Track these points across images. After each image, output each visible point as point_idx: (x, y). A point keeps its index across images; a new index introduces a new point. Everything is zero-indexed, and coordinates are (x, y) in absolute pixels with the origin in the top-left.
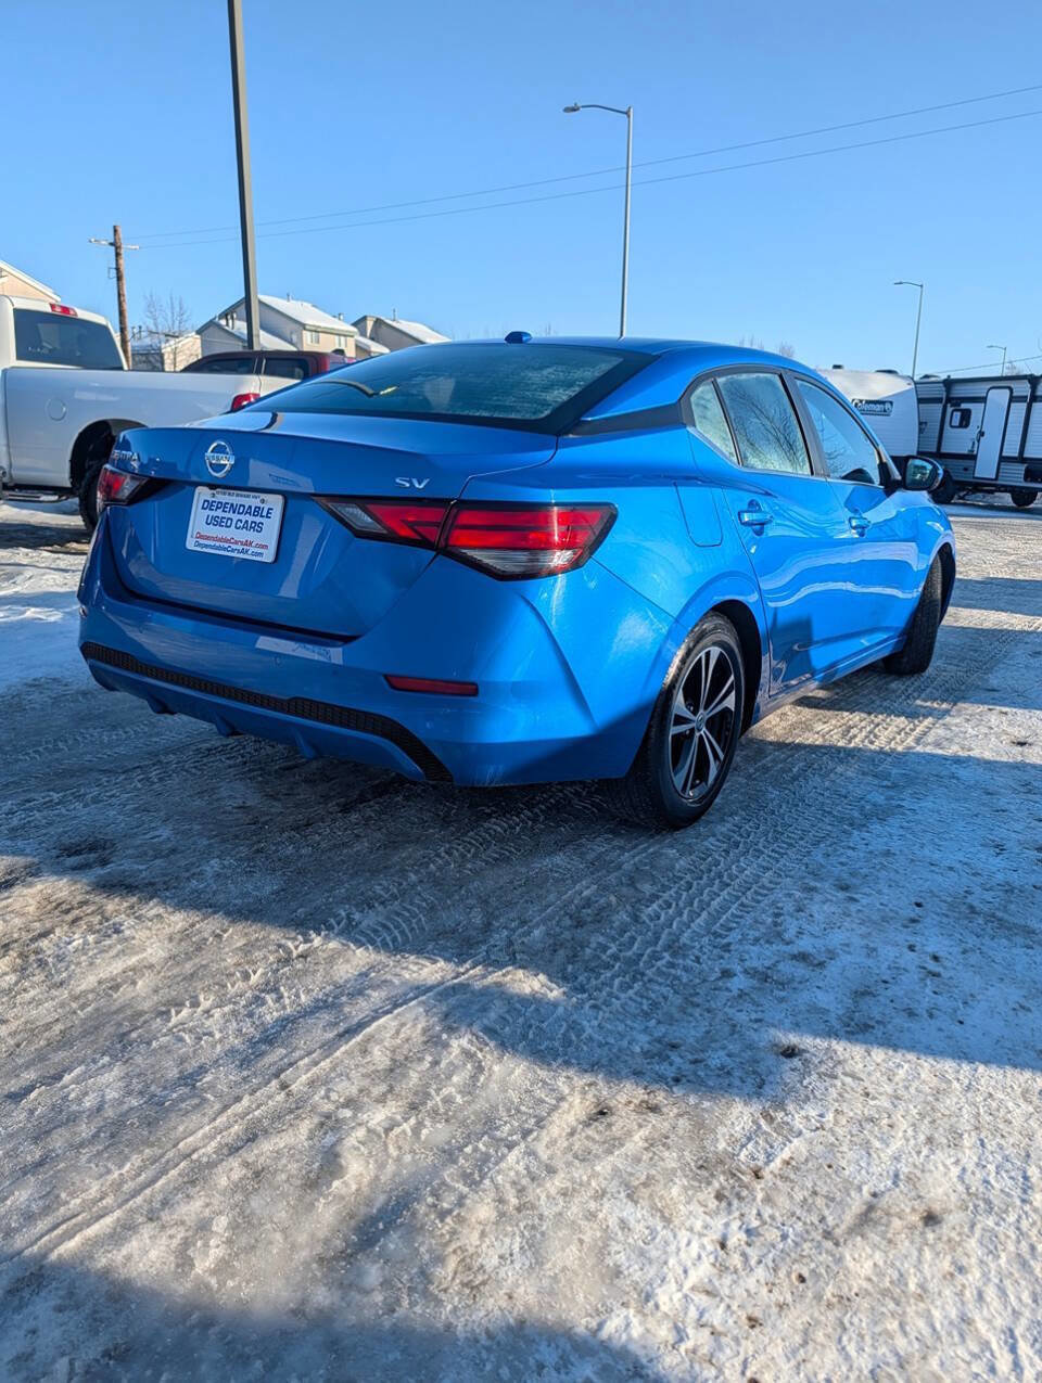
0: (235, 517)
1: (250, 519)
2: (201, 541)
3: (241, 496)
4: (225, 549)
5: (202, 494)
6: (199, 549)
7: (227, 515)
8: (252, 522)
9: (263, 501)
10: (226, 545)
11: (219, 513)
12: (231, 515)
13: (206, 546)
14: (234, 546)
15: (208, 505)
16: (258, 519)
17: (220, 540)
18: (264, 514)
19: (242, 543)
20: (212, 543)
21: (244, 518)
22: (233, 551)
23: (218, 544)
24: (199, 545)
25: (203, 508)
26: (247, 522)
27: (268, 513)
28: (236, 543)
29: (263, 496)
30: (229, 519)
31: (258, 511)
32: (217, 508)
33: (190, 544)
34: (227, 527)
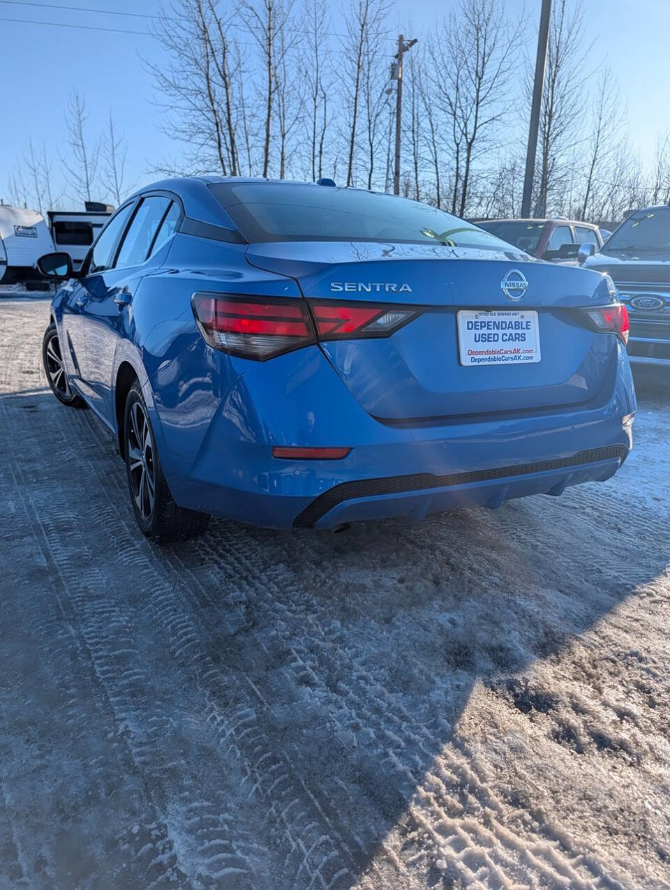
0: (500, 332)
1: (514, 332)
2: (476, 357)
3: (503, 314)
4: (499, 359)
5: (464, 317)
6: (475, 364)
7: (492, 332)
8: (516, 334)
9: (522, 317)
10: (500, 356)
11: (485, 331)
12: (496, 331)
13: (482, 360)
14: (506, 355)
15: (472, 326)
16: (520, 331)
17: (491, 353)
18: (524, 326)
19: (511, 352)
20: (487, 356)
21: (508, 332)
22: (507, 359)
23: (492, 356)
24: (476, 360)
25: (468, 329)
26: (511, 335)
27: (527, 325)
28: (506, 352)
29: (521, 313)
30: (494, 334)
31: (518, 325)
32: (482, 327)
33: (466, 361)
34: (494, 341)
